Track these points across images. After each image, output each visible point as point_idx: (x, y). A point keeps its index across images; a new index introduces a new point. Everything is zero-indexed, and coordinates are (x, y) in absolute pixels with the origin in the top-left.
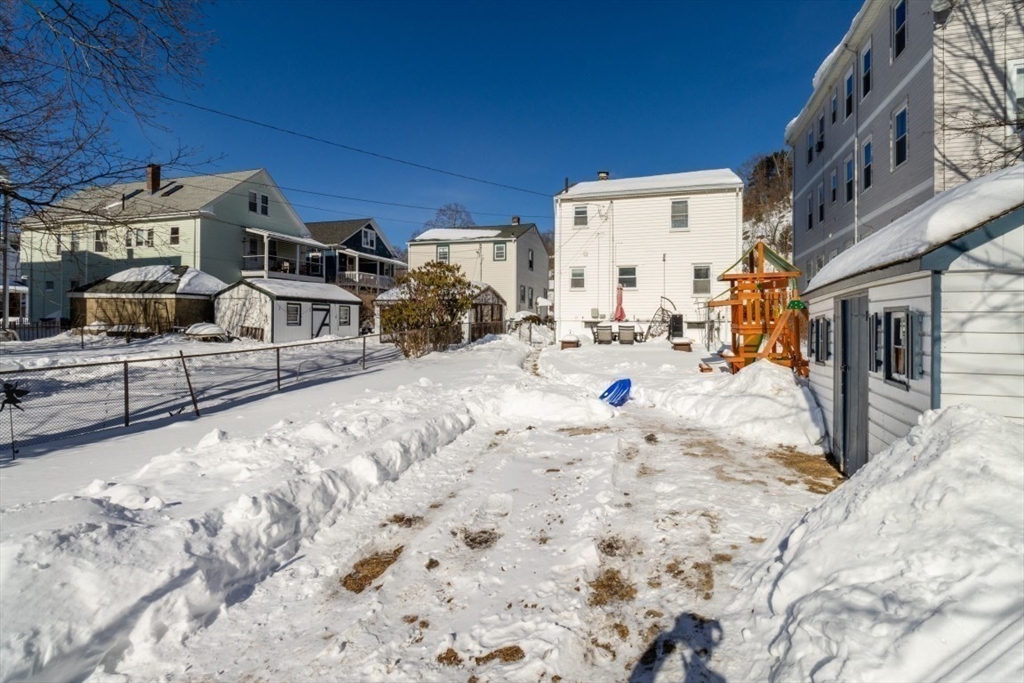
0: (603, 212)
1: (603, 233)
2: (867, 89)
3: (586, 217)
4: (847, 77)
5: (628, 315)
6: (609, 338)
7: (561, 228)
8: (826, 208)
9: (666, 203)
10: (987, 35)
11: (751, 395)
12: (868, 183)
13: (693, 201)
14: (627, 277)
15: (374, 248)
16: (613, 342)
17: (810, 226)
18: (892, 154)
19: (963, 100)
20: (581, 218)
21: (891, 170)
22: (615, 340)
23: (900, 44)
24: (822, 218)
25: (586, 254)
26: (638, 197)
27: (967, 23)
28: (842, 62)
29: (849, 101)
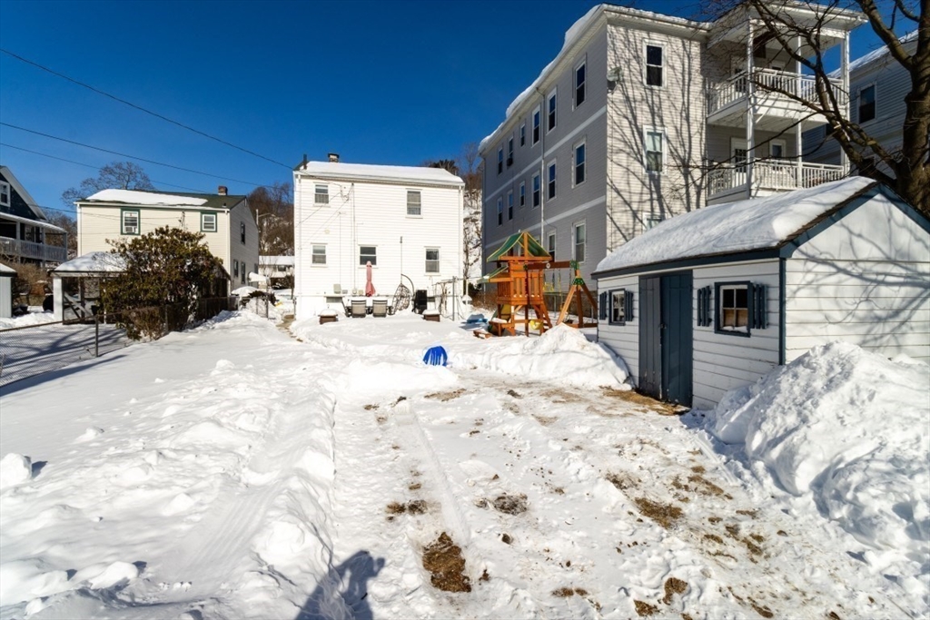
0: (345, 193)
1: (345, 213)
2: (552, 125)
3: (327, 196)
4: (535, 113)
5: (378, 289)
6: (364, 312)
7: (300, 204)
8: (514, 209)
9: (402, 192)
10: (633, 105)
11: (563, 351)
12: (552, 194)
13: (425, 192)
14: (368, 256)
15: (8, 205)
16: (367, 316)
17: (500, 223)
18: (573, 175)
19: (621, 146)
20: (322, 196)
21: (573, 187)
22: (370, 313)
23: (580, 97)
24: (511, 217)
25: (327, 232)
26: (377, 183)
27: (624, 94)
28: (533, 100)
29: (536, 131)
